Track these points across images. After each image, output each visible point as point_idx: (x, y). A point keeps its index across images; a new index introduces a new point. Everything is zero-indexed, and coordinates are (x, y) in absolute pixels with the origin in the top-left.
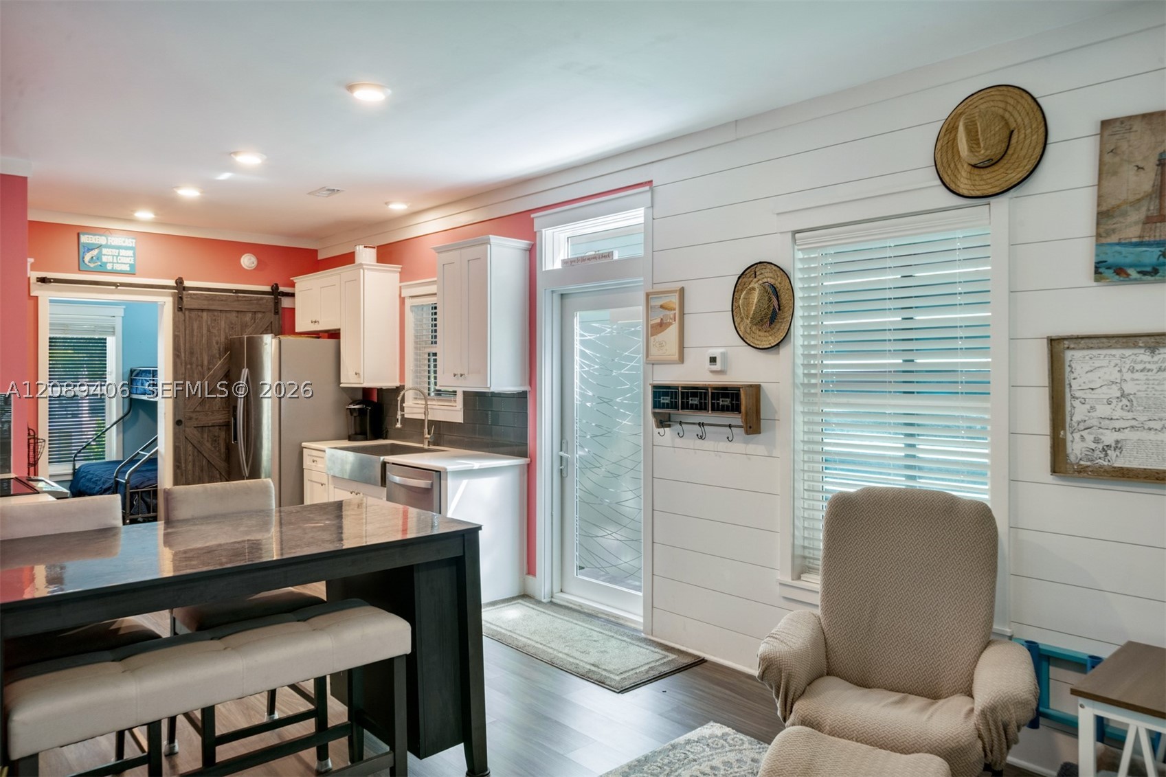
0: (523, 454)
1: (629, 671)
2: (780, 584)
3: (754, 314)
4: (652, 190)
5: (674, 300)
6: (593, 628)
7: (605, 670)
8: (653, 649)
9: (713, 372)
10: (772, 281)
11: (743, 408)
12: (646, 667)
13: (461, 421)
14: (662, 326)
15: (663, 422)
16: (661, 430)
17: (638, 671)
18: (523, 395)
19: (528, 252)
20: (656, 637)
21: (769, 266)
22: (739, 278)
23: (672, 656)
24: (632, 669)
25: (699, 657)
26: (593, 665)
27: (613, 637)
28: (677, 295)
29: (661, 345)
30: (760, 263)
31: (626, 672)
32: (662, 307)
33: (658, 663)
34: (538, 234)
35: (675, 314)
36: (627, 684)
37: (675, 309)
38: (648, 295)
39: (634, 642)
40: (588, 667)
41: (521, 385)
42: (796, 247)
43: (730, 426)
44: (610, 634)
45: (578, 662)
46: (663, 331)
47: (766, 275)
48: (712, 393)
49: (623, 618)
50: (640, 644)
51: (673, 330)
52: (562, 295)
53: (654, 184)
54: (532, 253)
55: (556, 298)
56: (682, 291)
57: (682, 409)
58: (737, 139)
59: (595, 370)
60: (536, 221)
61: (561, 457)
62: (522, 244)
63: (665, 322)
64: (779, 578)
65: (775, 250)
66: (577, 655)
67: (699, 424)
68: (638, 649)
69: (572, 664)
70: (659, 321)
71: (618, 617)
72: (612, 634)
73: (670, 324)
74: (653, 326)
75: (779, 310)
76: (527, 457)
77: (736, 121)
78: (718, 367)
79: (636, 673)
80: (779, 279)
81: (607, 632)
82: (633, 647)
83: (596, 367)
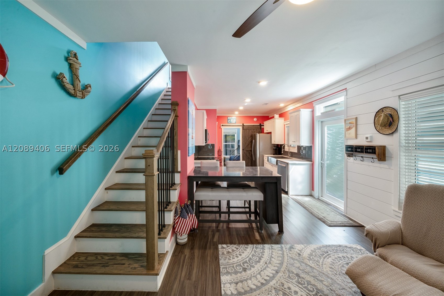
0: (311, 161)
1: (334, 222)
2: (393, 210)
3: (381, 124)
4: (346, 91)
5: (354, 121)
6: (328, 208)
7: (327, 219)
8: (346, 218)
9: (367, 142)
10: (390, 113)
11: (377, 153)
12: (341, 222)
13: (297, 152)
14: (350, 128)
15: (349, 156)
16: (349, 158)
17: (337, 222)
18: (311, 147)
19: (312, 112)
20: (348, 215)
21: (389, 108)
22: (377, 113)
23: (351, 222)
24: (336, 222)
25: (362, 225)
26: (323, 217)
27: (333, 212)
28: (355, 119)
29: (349, 134)
30: (385, 107)
31: (333, 222)
32: (350, 123)
33: (345, 222)
34: (314, 107)
35: (354, 125)
36: (332, 225)
37: (354, 124)
38: (345, 120)
39: (340, 215)
40: (322, 217)
41: (310, 144)
42: (401, 101)
43: (372, 158)
44: (333, 210)
45: (319, 215)
46: (350, 130)
47: (388, 111)
48: (365, 148)
49: (338, 207)
50: (341, 216)
51: (354, 129)
52: (322, 122)
53: (347, 89)
54: (313, 112)
55: (320, 123)
56: (356, 118)
57: (355, 152)
58: (376, 70)
59: (331, 141)
60: (314, 104)
61: (322, 163)
62: (310, 110)
63: (351, 127)
64: (393, 208)
65: (392, 103)
66: (320, 213)
67: (361, 157)
68: (340, 217)
69: (317, 215)
70: (349, 127)
71: (337, 207)
72: (333, 211)
73: (353, 128)
74: (347, 129)
75: (393, 121)
76: (312, 162)
77: (375, 65)
78: (369, 140)
79: (336, 223)
80: (393, 112)
81: (332, 210)
82: (339, 216)
83: (331, 140)
